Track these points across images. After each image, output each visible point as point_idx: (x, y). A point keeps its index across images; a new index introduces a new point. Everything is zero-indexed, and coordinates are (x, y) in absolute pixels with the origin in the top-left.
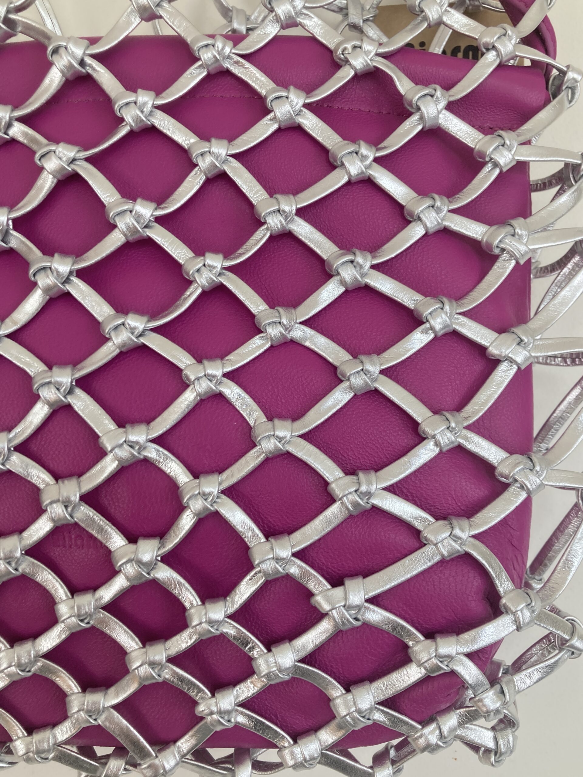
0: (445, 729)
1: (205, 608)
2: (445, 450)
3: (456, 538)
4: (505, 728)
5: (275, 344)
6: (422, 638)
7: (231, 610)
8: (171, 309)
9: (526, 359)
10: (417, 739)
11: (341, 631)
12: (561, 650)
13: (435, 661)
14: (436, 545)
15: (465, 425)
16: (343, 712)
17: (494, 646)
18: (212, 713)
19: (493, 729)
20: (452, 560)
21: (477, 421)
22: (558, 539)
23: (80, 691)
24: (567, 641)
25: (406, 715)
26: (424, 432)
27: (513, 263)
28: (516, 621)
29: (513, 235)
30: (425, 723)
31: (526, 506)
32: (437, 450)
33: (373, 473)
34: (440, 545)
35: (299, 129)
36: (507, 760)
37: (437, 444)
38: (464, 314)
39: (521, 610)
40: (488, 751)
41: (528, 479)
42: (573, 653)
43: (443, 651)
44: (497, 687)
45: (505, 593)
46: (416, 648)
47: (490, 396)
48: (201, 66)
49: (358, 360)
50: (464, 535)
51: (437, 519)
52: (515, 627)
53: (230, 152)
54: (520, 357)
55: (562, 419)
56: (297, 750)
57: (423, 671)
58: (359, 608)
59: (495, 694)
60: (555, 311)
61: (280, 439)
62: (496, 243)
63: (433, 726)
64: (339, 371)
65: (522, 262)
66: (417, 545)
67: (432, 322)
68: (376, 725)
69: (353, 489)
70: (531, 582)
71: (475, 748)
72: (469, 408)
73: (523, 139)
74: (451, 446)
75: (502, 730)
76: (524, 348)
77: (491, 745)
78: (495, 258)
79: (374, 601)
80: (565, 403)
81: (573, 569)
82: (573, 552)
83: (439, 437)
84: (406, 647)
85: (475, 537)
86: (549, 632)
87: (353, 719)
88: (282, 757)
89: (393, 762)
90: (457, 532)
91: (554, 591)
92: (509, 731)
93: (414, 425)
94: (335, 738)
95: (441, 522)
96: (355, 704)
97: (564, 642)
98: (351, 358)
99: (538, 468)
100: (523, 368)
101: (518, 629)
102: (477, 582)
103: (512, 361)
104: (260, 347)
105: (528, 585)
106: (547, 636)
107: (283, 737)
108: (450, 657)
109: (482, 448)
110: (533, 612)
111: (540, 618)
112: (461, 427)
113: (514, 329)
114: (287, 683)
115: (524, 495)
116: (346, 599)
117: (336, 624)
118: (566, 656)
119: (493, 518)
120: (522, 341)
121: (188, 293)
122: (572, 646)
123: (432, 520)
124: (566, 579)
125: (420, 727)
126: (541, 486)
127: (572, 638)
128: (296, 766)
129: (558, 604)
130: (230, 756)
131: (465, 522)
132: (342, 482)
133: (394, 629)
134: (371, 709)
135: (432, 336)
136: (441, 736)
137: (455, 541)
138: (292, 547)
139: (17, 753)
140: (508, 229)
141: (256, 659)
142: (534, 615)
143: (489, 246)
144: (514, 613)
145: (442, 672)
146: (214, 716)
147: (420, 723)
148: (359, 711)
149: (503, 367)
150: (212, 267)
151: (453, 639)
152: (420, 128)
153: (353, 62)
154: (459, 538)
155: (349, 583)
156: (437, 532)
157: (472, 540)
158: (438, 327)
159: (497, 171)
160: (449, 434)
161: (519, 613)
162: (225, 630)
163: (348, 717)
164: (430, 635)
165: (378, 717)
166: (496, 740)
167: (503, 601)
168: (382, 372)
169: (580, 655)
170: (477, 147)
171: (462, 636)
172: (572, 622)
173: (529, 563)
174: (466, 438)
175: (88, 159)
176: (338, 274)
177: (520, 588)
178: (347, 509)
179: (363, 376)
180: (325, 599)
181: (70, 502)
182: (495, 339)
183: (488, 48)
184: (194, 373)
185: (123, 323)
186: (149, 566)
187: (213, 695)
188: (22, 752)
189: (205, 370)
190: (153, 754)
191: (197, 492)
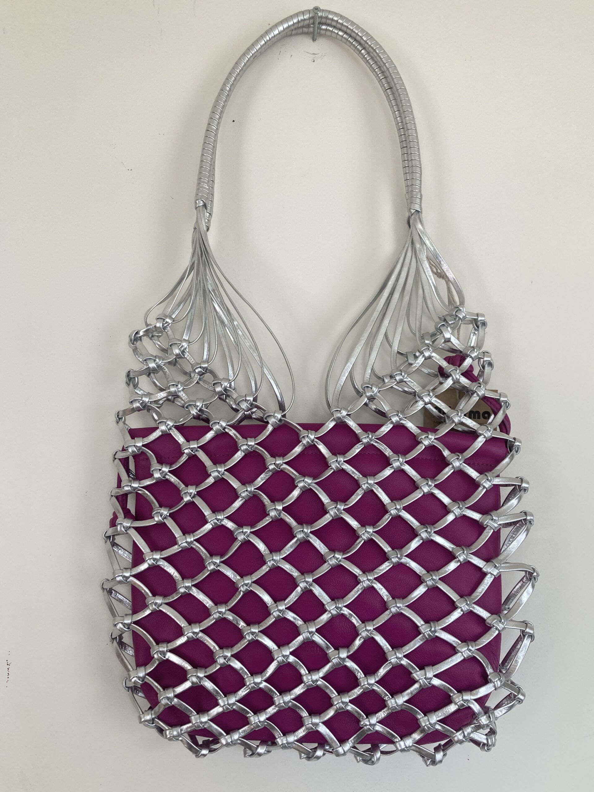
0: (466, 733)
1: (367, 678)
2: (465, 612)
3: (470, 650)
4: (491, 735)
5: (394, 565)
6: (456, 692)
7: (377, 679)
8: (351, 548)
9: (498, 573)
10: (454, 737)
11: (423, 689)
12: (514, 700)
13: (462, 702)
14: (462, 653)
15: (473, 602)
16: (424, 725)
17: (487, 697)
18: (366, 725)
19: (486, 735)
20: (468, 659)
21: (478, 600)
22: (513, 650)
23: (308, 715)
24: (516, 696)
25: (450, 727)
26: (457, 605)
27: (492, 531)
28: (495, 686)
29: (492, 520)
30: (457, 731)
31: (499, 636)
32: (462, 613)
33: (436, 622)
34: (463, 653)
35: (403, 471)
36: (493, 749)
37: (462, 610)
38: (471, 554)
39: (497, 681)
40: (484, 744)
41: (499, 626)
42: (519, 702)
43: (465, 697)
44: (488, 715)
45: (490, 674)
46: (454, 697)
47: (483, 589)
48: (362, 444)
49: (429, 574)
50: (473, 649)
51: (462, 642)
52: (494, 689)
53: (375, 482)
54: (495, 572)
55: (515, 595)
56: (402, 743)
57: (457, 707)
58: (431, 679)
59: (486, 717)
60: (510, 551)
61: (398, 607)
62: (485, 523)
63: (461, 732)
64: (422, 578)
65: (496, 530)
66: (454, 653)
67: (459, 558)
68: (437, 731)
69: (429, 630)
70: (502, 670)
71: (477, 743)
72: (475, 594)
73: (496, 475)
74: (468, 611)
75: (489, 735)
76: (497, 569)
77: (485, 742)
78: (485, 528)
79: (436, 676)
80: (516, 588)
81: (519, 664)
82: (518, 657)
83: (463, 608)
84: (450, 696)
85: (477, 650)
86: (510, 693)
87: (428, 728)
88: (396, 747)
89: (443, 750)
90: (470, 647)
91: (511, 673)
92: (493, 736)
93: (453, 602)
94: (419, 737)
95: (464, 643)
96: (429, 721)
97: (515, 696)
98: (426, 572)
99: (503, 621)
100: (496, 577)
101: (495, 689)
102: (479, 669)
103: (492, 574)
104: (388, 566)
105: (501, 671)
106: (509, 695)
107: (396, 737)
108: (467, 701)
109: (480, 612)
110: (502, 682)
111: (505, 685)
112: (471, 603)
113: (492, 560)
114: (399, 711)
115: (497, 632)
116: (426, 675)
117: (421, 686)
118: (516, 703)
119: (485, 642)
120: (496, 566)
121: (358, 542)
122: (519, 698)
123: (460, 642)
124: (516, 669)
125: (455, 732)
126: (504, 628)
127: (518, 694)
128: (403, 750)
129: (513, 679)
130: (370, 749)
131: (473, 643)
132: (423, 627)
133: (444, 688)
134: (435, 724)
135: (459, 564)
136: (464, 736)
137: (470, 652)
138: (404, 653)
139: (279, 744)
140: (489, 517)
141: (387, 701)
142: (502, 684)
143: (482, 523)
144: (494, 683)
145: (465, 707)
146: (368, 727)
147: (455, 731)
148: (430, 724)
149: (489, 576)
150: (368, 532)
151: (469, 693)
152: (452, 471)
153: (424, 443)
154: (471, 650)
155: (426, 668)
156: (462, 648)
157: (476, 651)
158: (462, 560)
159: (485, 490)
160: (467, 606)
161: (496, 682)
162: (374, 688)
163: (425, 727)
164: (459, 691)
165: (438, 727)
166: (487, 740)
167: (489, 677)
168: (440, 579)
169: (522, 702)
170: (477, 480)
171: (472, 692)
172: (519, 688)
173: (500, 662)
174: (474, 608)
175: (316, 483)
176: (420, 535)
177: (497, 671)
178: (426, 638)
179: (433, 582)
180: (417, 675)
181: (312, 632)
182: (485, 565)
183: (481, 435)
184: (362, 578)
185: (334, 556)
186: (343, 659)
187: (367, 717)
188: (280, 744)
189: (367, 577)
190: (339, 745)
191: (365, 629)
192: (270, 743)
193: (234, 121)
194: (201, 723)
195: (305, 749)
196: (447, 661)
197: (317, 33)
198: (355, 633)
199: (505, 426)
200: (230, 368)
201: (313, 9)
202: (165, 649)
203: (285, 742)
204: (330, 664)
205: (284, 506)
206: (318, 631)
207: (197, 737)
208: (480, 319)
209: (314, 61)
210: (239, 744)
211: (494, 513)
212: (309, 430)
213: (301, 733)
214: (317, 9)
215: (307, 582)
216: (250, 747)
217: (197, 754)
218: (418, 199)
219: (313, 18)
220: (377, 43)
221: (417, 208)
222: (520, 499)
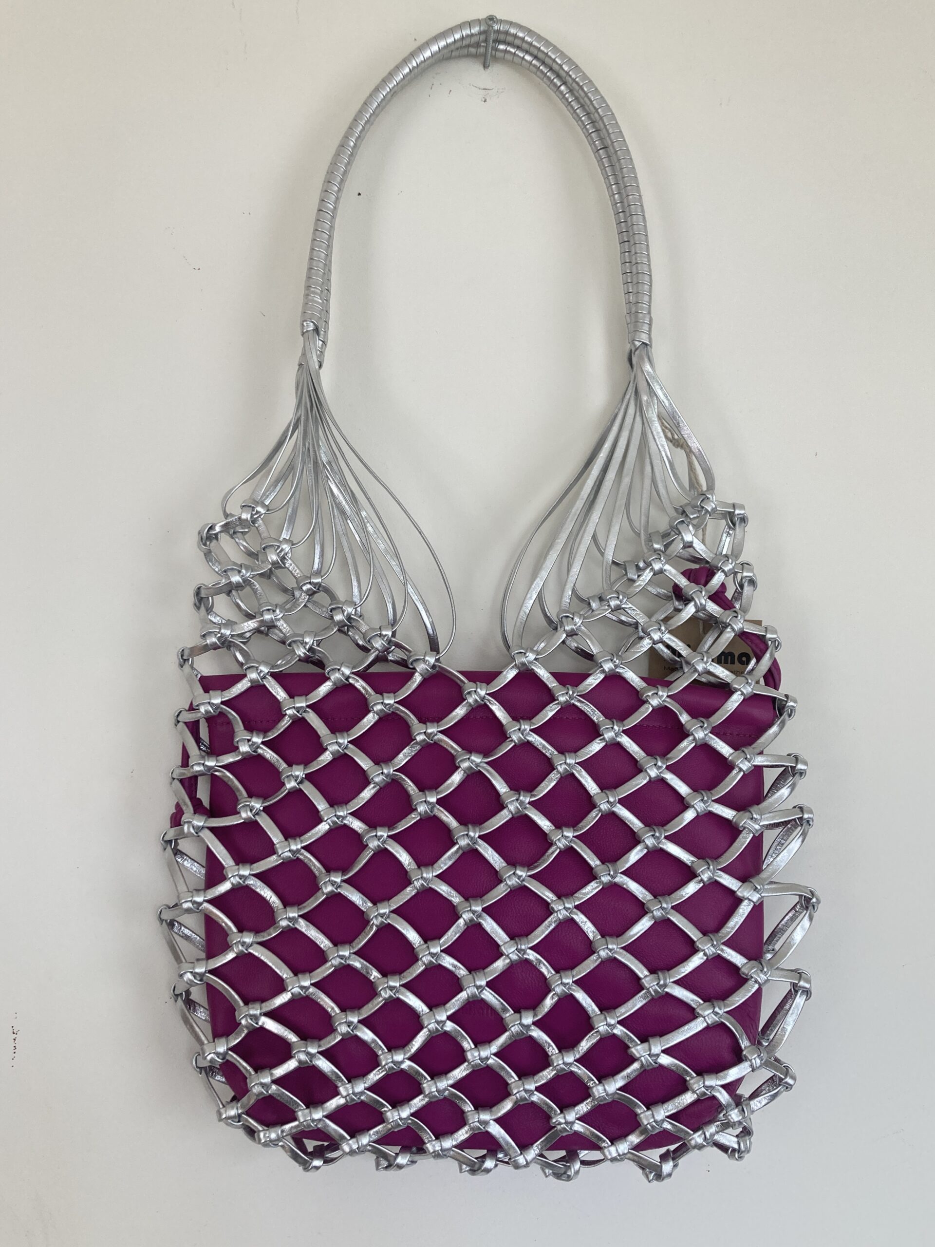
0: (708, 1135)
1: (562, 1055)
2: (710, 958)
3: (716, 1014)
4: (744, 1136)
5: (605, 887)
6: (695, 1075)
7: (578, 1056)
8: (541, 860)
9: (759, 899)
10: (691, 1140)
11: (645, 1070)
12: (780, 1085)
13: (703, 1089)
14: (704, 1017)
15: (722, 942)
16: (645, 1122)
17: (739, 1081)
18: (560, 1124)
19: (737, 1136)
20: (714, 1027)
21: (729, 938)
22: (779, 1013)
23: (473, 1109)
24: (783, 1079)
25: (684, 1125)
26: (698, 947)
27: (751, 835)
28: (752, 1066)
29: (752, 819)
30: (695, 1131)
31: (759, 992)
32: (705, 958)
33: (666, 972)
34: (706, 1018)
35: (619, 745)
36: (747, 1156)
37: (705, 954)
38: (720, 870)
39: (755, 1059)
40: (734, 1150)
41: (759, 977)
42: (787, 1088)
43: (708, 1083)
44: (740, 1107)
45: (745, 1048)
46: (692, 1082)
47: (737, 923)
48: (558, 704)
49: (657, 900)
50: (721, 1012)
51: (705, 1001)
52: (751, 1069)
53: (577, 761)
54: (755, 897)
55: (783, 931)
56: (613, 1149)
57: (696, 1096)
58: (658, 1055)
59: (739, 1111)
60: (777, 865)
61: (610, 950)
62: (741, 825)
63: (700, 1132)
64: (646, 906)
65: (757, 835)
66: (692, 1017)
67: (702, 876)
68: (665, 1131)
69: (656, 983)
70: (762, 1041)
71: (724, 1148)
72: (724, 930)
73: (758, 751)
74: (714, 956)
75: (742, 1137)
76: (758, 892)
77: (736, 1146)
78: (740, 832)
79: (666, 1051)
80: (785, 920)
81: (787, 1033)
82: (787, 1023)
83: (707, 951)
84: (685, 1081)
85: (727, 1012)
86: (773, 1074)
87: (653, 1127)
88: (604, 1154)
89: (673, 1159)
90: (717, 1009)
91: (775, 1047)
92: (747, 1138)
93: (692, 942)
94: (638, 1140)
95: (707, 1004)
96: (653, 1117)
97: (781, 1080)
98: (653, 898)
99: (765, 970)
100: (757, 904)
101: (753, 1071)
102: (728, 1041)
103: (750, 900)
104: (596, 888)
105: (760, 1043)
106: (772, 1078)
107: (604, 1141)
108: (711, 1087)
109: (732, 956)
110: (762, 1060)
111: (766, 1064)
112: (719, 943)
113: (751, 880)
114: (608, 1104)
115: (757, 986)
116: (650, 1050)
117: (642, 1065)
118: (782, 1090)
119: (738, 1001)
120: (756, 888)
121: (550, 851)
122: (786, 1083)
123: (702, 1002)
124: (783, 1040)
125: (692, 1133)
126: (767, 981)
127: (786, 1077)
128: (613, 1160)
129: (778, 1055)
130: (564, 1157)
131: (721, 1003)
132: (647, 979)
133: (677, 1069)
134: (663, 1121)
135: (701, 885)
136: (705, 1138)
137: (716, 1015)
138: (618, 1017)
139: (429, 1151)
140: (747, 814)
141: (592, 1088)
142: (763, 1062)
143: (737, 824)
144: (751, 1061)
145: (707, 1096)
146: (562, 1126)
147: (692, 1131)
148: (655, 1121)
149: (746, 902)
150: (566, 837)
151: (713, 1076)
152: (693, 745)
153: (651, 702)
154: (718, 1014)
155: (651, 1040)
156: (705, 1010)
157: (725, 1014)
158: (705, 879)
159: (741, 774)
160: (712, 949)
161: (753, 1061)
162: (573, 1069)
163: (648, 1126)
164: (700, 1073)
165: (667, 1126)
166: (739, 1143)
167: (744, 1053)
168: (673, 907)
169: (791, 1088)
170: (730, 758)
171: (719, 1074)
172: (787, 1068)
173: (760, 1030)
174: (722, 950)
175: (487, 763)
176: (644, 841)
177: (754, 1045)
178: (651, 995)
179: (662, 911)
180: (637, 1050)
181: (481, 986)
182: (741, 886)
183: (736, 690)
184: (557, 906)
185: (514, 873)
186: (527, 1027)
187: (562, 1112)
188: (431, 1151)
189: (564, 904)
190: (519, 1152)
191: (560, 982)
192: (414, 1149)
193: (359, 194)
194: (313, 1120)
195: (468, 1158)
196: (682, 1029)
197: (491, 56)
198: (545, 988)
199: (772, 677)
200: (355, 583)
201: (485, 19)
202: (258, 1012)
203: (438, 1148)
204: (507, 1034)
205: (439, 797)
206: (490, 984)
207: (305, 1141)
208: (737, 512)
209: (485, 101)
210: (369, 1151)
211: (754, 809)
212: (478, 683)
213: (462, 1135)
214: (491, 18)
215: (474, 912)
216: (385, 1156)
217: (306, 1165)
218: (645, 325)
219: (485, 32)
220: (585, 77)
221: (644, 338)
222: (793, 787)
